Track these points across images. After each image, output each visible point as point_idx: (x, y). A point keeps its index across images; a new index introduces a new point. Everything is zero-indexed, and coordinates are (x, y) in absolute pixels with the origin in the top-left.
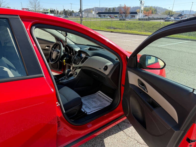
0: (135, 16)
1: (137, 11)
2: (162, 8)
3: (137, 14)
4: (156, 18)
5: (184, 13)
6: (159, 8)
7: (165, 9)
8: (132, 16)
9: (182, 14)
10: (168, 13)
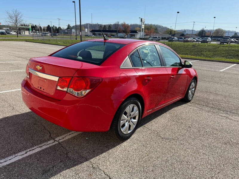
0: (134, 35)
1: (137, 29)
2: (163, 27)
3: (137, 33)
5: (186, 33)
6: (160, 27)
7: (166, 28)
8: (132, 35)
9: (185, 34)
10: (170, 33)
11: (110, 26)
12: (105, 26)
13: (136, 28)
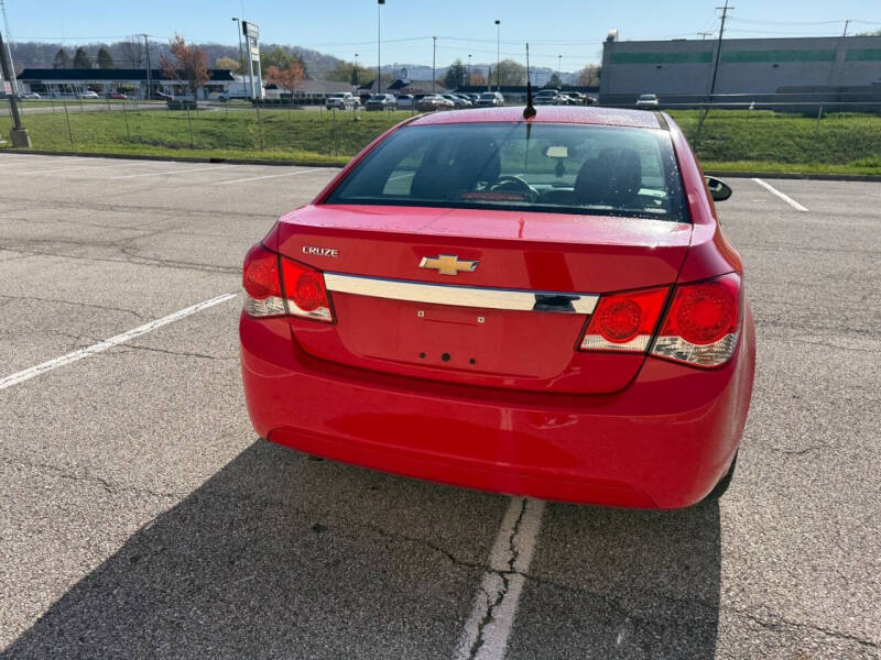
0: (221, 86)
1: (225, 63)
2: (318, 54)
3: (232, 79)
4: (311, 97)
5: (410, 76)
6: (308, 54)
7: (329, 60)
8: (210, 86)
9: (405, 81)
10: (350, 77)
11: (103, 52)
12: (80, 51)
13: (218, 60)
